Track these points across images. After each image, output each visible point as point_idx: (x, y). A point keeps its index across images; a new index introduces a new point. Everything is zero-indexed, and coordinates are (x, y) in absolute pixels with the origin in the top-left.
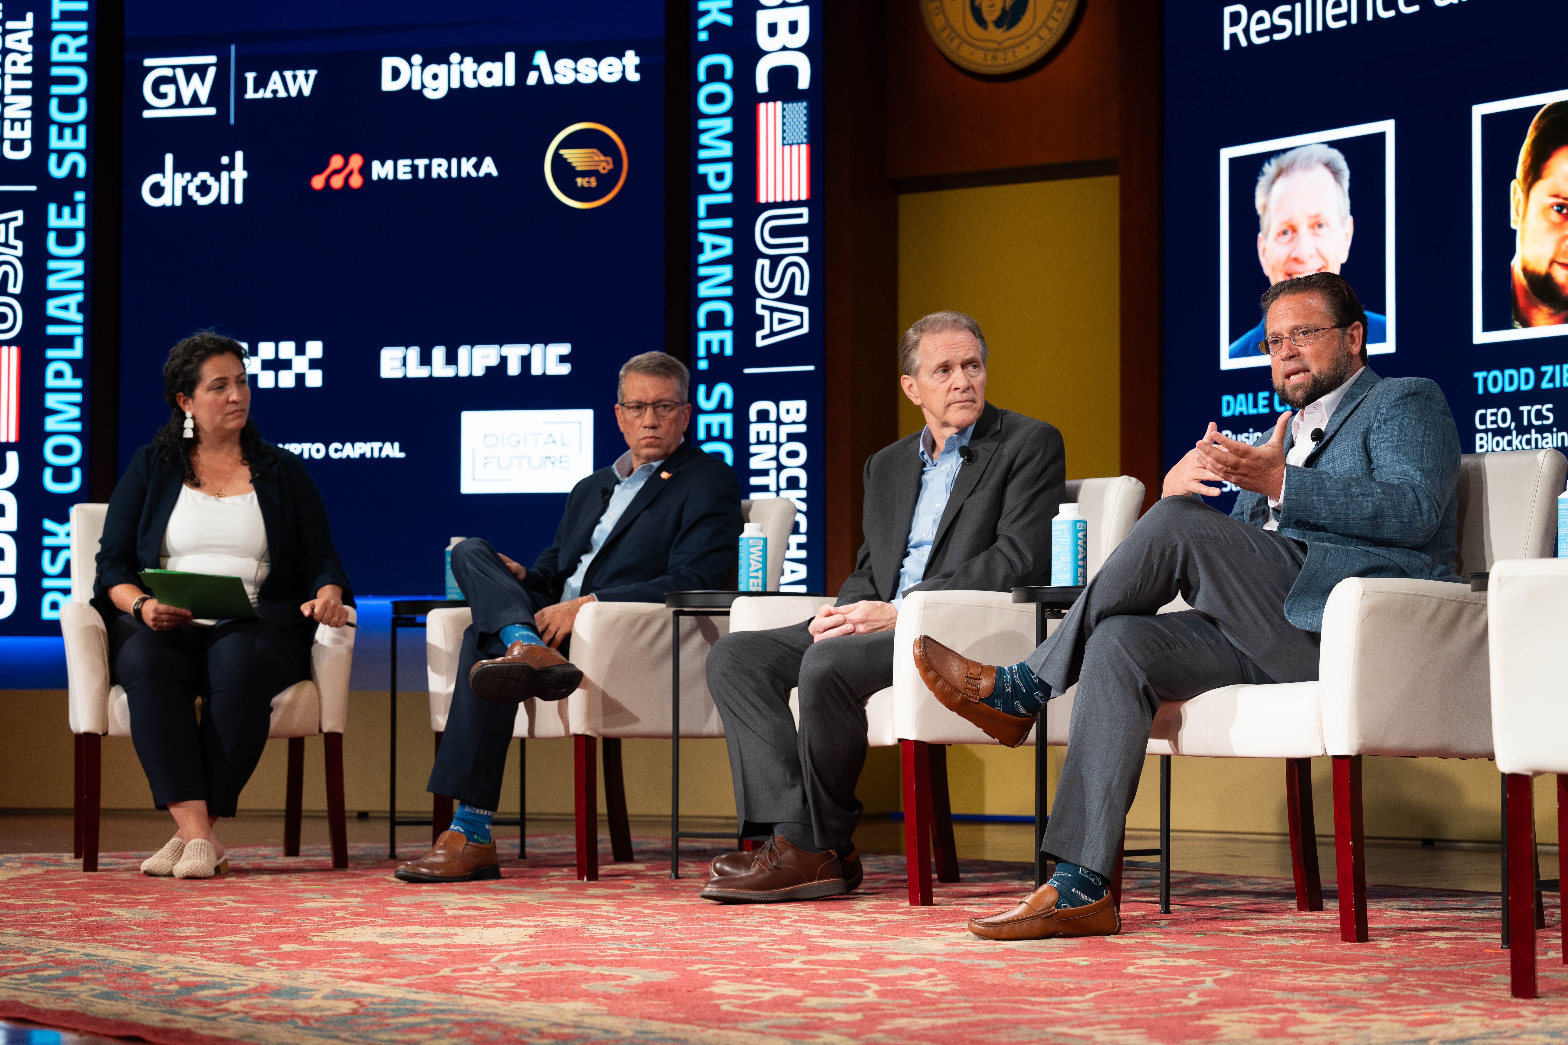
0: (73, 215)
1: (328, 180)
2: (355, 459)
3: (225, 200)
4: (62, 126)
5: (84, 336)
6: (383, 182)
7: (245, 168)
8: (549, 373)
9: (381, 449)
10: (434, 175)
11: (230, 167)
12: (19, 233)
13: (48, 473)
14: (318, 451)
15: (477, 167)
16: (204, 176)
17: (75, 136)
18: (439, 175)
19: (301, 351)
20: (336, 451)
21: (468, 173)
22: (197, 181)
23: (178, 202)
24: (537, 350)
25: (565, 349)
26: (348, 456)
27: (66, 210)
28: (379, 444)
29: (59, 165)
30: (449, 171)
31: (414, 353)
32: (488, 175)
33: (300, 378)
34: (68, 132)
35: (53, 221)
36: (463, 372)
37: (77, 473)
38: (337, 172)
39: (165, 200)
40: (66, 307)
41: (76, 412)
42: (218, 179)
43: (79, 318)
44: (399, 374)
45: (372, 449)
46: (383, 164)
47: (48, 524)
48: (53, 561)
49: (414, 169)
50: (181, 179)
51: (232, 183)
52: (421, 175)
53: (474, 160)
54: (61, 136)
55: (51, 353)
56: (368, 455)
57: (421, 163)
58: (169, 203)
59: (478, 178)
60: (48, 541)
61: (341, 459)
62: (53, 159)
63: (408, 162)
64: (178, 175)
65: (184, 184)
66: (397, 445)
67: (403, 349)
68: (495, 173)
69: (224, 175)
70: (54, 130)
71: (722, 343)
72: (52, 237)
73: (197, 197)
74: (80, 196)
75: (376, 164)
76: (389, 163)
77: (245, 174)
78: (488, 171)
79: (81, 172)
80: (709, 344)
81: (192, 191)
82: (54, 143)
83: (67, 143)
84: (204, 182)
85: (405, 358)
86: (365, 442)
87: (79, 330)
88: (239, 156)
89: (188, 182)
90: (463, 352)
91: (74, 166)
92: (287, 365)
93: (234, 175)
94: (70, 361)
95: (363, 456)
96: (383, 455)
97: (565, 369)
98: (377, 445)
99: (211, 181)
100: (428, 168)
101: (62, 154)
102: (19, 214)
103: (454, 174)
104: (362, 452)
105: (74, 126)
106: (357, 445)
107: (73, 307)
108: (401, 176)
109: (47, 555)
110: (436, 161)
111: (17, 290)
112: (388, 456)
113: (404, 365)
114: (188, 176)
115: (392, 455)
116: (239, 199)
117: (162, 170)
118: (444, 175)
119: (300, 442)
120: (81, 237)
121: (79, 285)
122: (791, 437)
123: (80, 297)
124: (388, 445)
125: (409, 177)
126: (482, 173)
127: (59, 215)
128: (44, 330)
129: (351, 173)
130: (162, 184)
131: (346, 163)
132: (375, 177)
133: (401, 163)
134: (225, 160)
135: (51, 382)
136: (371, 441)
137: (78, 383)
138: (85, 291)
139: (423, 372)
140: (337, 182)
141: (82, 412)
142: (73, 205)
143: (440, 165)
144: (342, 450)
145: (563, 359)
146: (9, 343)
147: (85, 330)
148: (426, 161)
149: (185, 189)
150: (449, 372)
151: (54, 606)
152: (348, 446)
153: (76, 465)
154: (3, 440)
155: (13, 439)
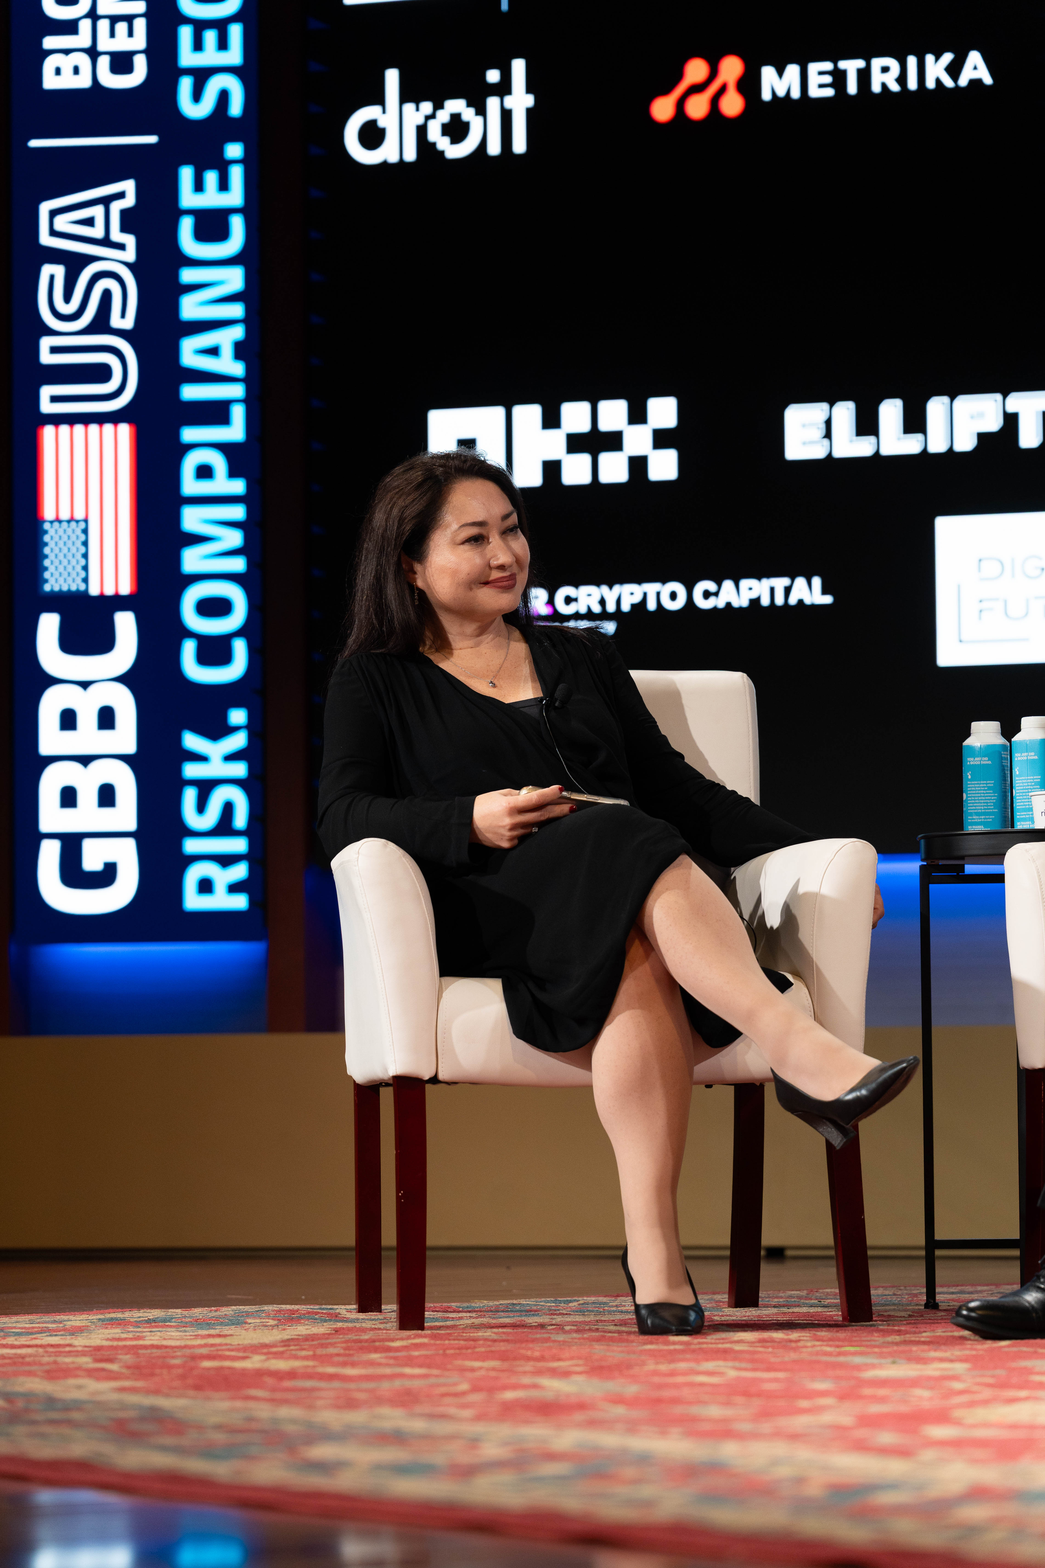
0: (224, 186)
1: (680, 104)
2: (741, 609)
3: (494, 148)
4: (200, 26)
5: (247, 401)
6: (782, 103)
7: (529, 90)
9: (788, 590)
10: (876, 88)
11: (504, 88)
12: (128, 221)
13: (189, 648)
14: (673, 596)
15: (954, 70)
16: (456, 106)
17: (223, 44)
18: (884, 86)
19: (637, 416)
20: (707, 595)
21: (938, 81)
22: (443, 116)
23: (411, 155)
26: (729, 605)
27: (211, 177)
28: (786, 581)
29: (197, 96)
30: (902, 79)
31: (844, 413)
32: (976, 83)
33: (638, 465)
34: (210, 37)
35: (188, 198)
36: (937, 445)
37: (240, 648)
38: (697, 89)
39: (387, 153)
40: (214, 351)
41: (235, 538)
42: (481, 111)
43: (238, 369)
44: (818, 452)
45: (772, 590)
46: (780, 72)
47: (191, 741)
48: (201, 806)
49: (839, 77)
50: (415, 115)
51: (506, 116)
52: (852, 88)
53: (948, 57)
54: (198, 45)
55: (189, 434)
56: (765, 602)
57: (851, 66)
58: (394, 158)
59: (957, 87)
60: (191, 770)
61: (715, 609)
62: (186, 85)
63: (828, 66)
64: (409, 107)
65: (421, 121)
66: (817, 581)
67: (825, 406)
68: (988, 80)
69: (493, 104)
70: (185, 33)
72: (186, 225)
73: (443, 144)
74: (234, 150)
75: (768, 73)
76: (793, 71)
77: (529, 101)
78: (975, 75)
79: (236, 108)
81: (434, 133)
82: (187, 57)
83: (210, 56)
84: (456, 117)
85: (828, 423)
86: (759, 578)
87: (237, 391)
88: (519, 67)
89: (428, 118)
90: (936, 408)
91: (224, 97)
92: (614, 441)
93: (509, 102)
94: (223, 448)
95: (755, 602)
96: (793, 601)
98: (780, 583)
99: (468, 114)
100: (864, 76)
101: (201, 76)
102: (129, 186)
103: (912, 84)
104: (754, 595)
105: (221, 26)
106: (745, 583)
107: (227, 351)
108: (814, 92)
109: (190, 796)
110: (877, 63)
111: (128, 323)
112: (801, 602)
113: (828, 435)
114: (427, 107)
115: (808, 601)
116: (520, 145)
117: (379, 99)
118: (895, 87)
119: (639, 582)
120: (237, 224)
121: (237, 310)
123: (238, 332)
124: (800, 582)
125: (829, 92)
126: (963, 81)
127: (199, 186)
128: (177, 392)
129: (723, 89)
130: (381, 124)
131: (714, 73)
132: (766, 96)
133: (814, 68)
134: (493, 76)
135: (190, 486)
136: (769, 576)
137: (238, 487)
138: (246, 321)
139: (864, 448)
140: (697, 108)
141: (246, 538)
142: (223, 167)
143: (885, 70)
144: (716, 594)
146: (114, 418)
147: (248, 391)
148: (861, 63)
149: (422, 131)
150: (911, 445)
151: (206, 886)
152: (728, 585)
153: (238, 633)
154: (109, 591)
155: (125, 588)
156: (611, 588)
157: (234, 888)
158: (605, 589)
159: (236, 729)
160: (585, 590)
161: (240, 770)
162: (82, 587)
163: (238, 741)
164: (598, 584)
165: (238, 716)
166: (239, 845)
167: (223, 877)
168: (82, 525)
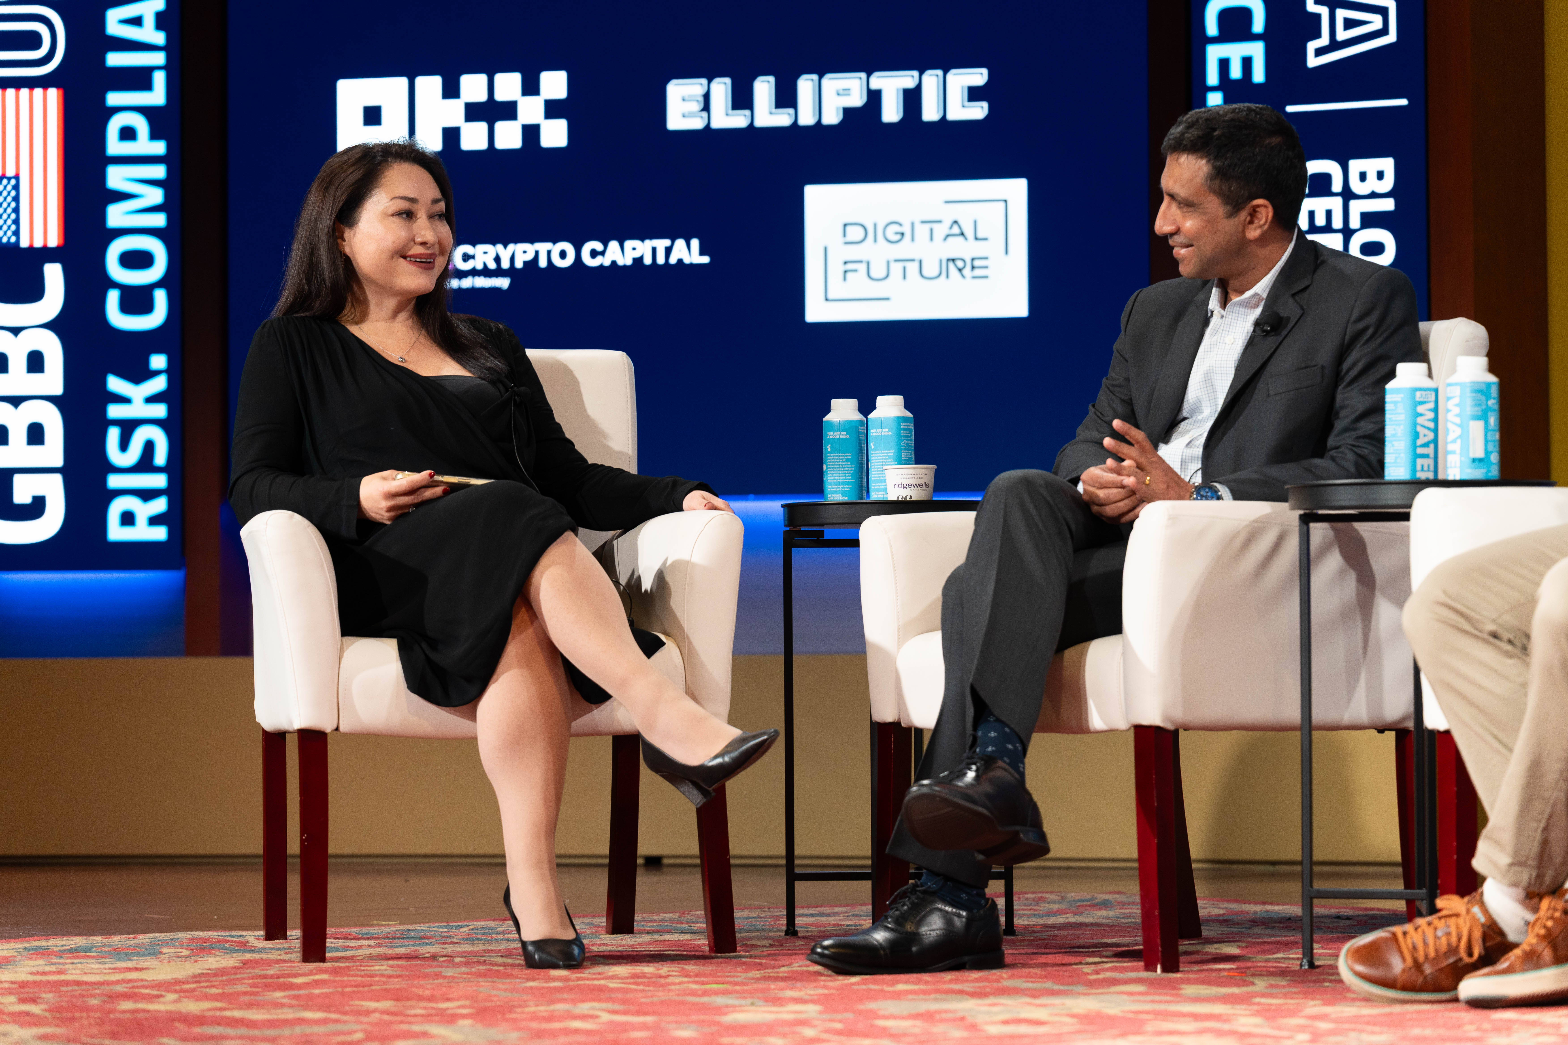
2: (625, 267)
5: (168, 68)
8: (951, 117)
9: (668, 251)
13: (113, 298)
14: (563, 254)
19: (531, 88)
20: (594, 254)
24: (931, 80)
25: (978, 77)
26: (614, 263)
28: (667, 242)
31: (721, 88)
33: (531, 132)
36: (807, 119)
37: (160, 297)
40: (137, 21)
41: (156, 196)
43: (159, 38)
44: (697, 124)
45: (654, 250)
47: (115, 384)
48: (124, 445)
55: (114, 98)
56: (648, 261)
60: (114, 411)
61: (601, 267)
66: (695, 243)
67: (704, 81)
71: (1247, 63)
80: (1224, 64)
85: (707, 97)
86: (642, 239)
87: (159, 58)
90: (805, 85)
92: (509, 111)
94: (144, 111)
95: (638, 261)
96: (673, 260)
97: (979, 111)
98: (662, 244)
104: (637, 255)
106: (629, 244)
107: (149, 21)
109: (113, 435)
112: (680, 261)
113: (706, 108)
115: (687, 261)
119: (532, 241)
122: (1370, 220)
123: (159, 4)
124: (680, 243)
128: (103, 60)
135: (114, 146)
136: (651, 237)
137: (159, 148)
139: (739, 120)
141: (167, 196)
144: (603, 253)
145: (974, 94)
146: (43, 82)
147: (169, 58)
150: (783, 119)
151: (128, 519)
152: (614, 245)
153: (159, 284)
154: (38, 243)
155: (53, 241)
156: (505, 247)
157: (154, 521)
158: (500, 247)
159: (157, 373)
160: (481, 248)
161: (160, 411)
162: (13, 239)
163: (159, 384)
164: (494, 243)
165: (158, 361)
166: (159, 481)
167: (144, 510)
168: (13, 182)
